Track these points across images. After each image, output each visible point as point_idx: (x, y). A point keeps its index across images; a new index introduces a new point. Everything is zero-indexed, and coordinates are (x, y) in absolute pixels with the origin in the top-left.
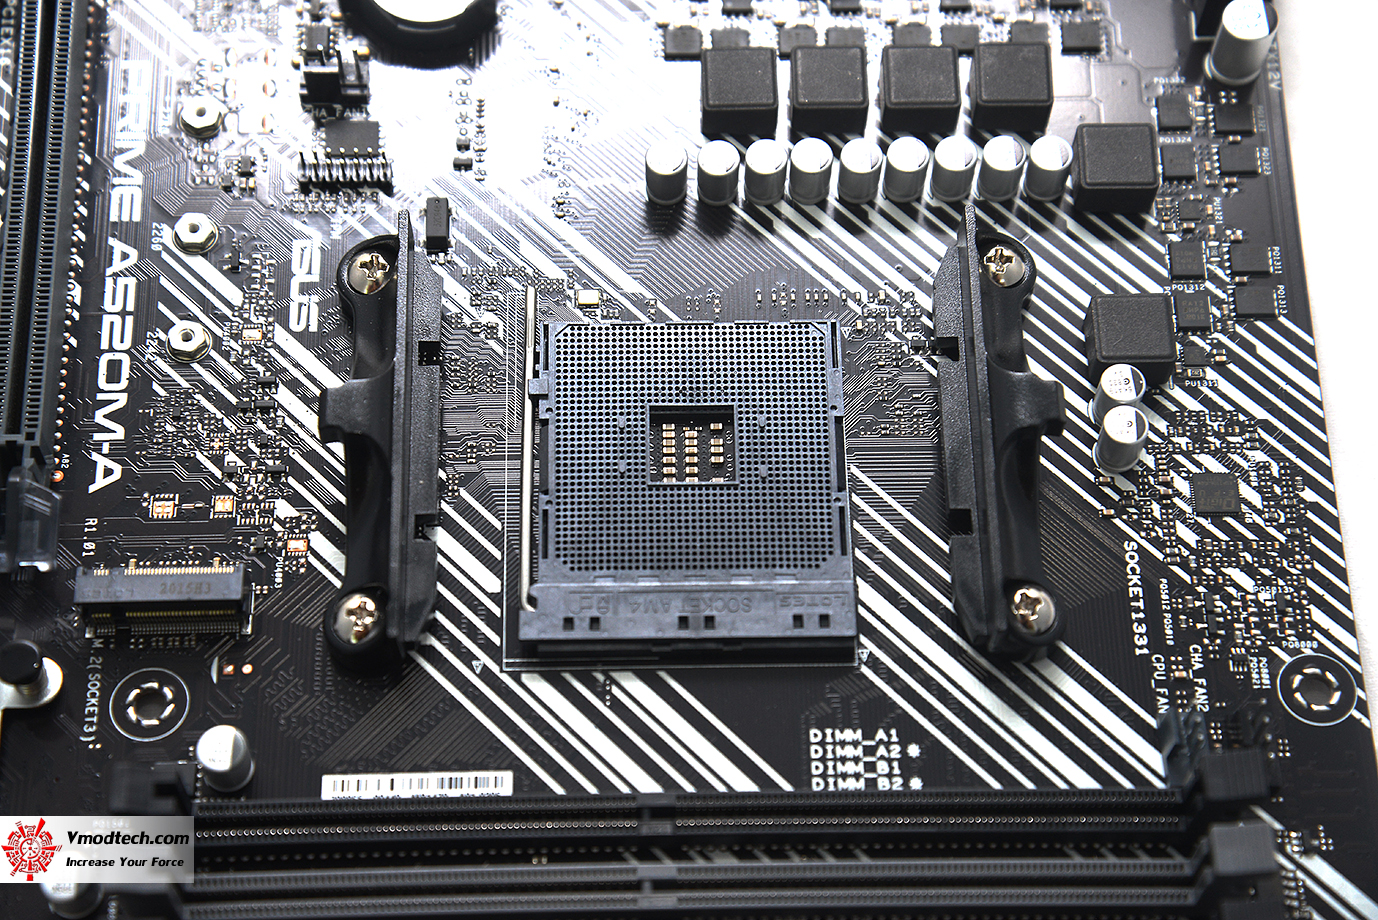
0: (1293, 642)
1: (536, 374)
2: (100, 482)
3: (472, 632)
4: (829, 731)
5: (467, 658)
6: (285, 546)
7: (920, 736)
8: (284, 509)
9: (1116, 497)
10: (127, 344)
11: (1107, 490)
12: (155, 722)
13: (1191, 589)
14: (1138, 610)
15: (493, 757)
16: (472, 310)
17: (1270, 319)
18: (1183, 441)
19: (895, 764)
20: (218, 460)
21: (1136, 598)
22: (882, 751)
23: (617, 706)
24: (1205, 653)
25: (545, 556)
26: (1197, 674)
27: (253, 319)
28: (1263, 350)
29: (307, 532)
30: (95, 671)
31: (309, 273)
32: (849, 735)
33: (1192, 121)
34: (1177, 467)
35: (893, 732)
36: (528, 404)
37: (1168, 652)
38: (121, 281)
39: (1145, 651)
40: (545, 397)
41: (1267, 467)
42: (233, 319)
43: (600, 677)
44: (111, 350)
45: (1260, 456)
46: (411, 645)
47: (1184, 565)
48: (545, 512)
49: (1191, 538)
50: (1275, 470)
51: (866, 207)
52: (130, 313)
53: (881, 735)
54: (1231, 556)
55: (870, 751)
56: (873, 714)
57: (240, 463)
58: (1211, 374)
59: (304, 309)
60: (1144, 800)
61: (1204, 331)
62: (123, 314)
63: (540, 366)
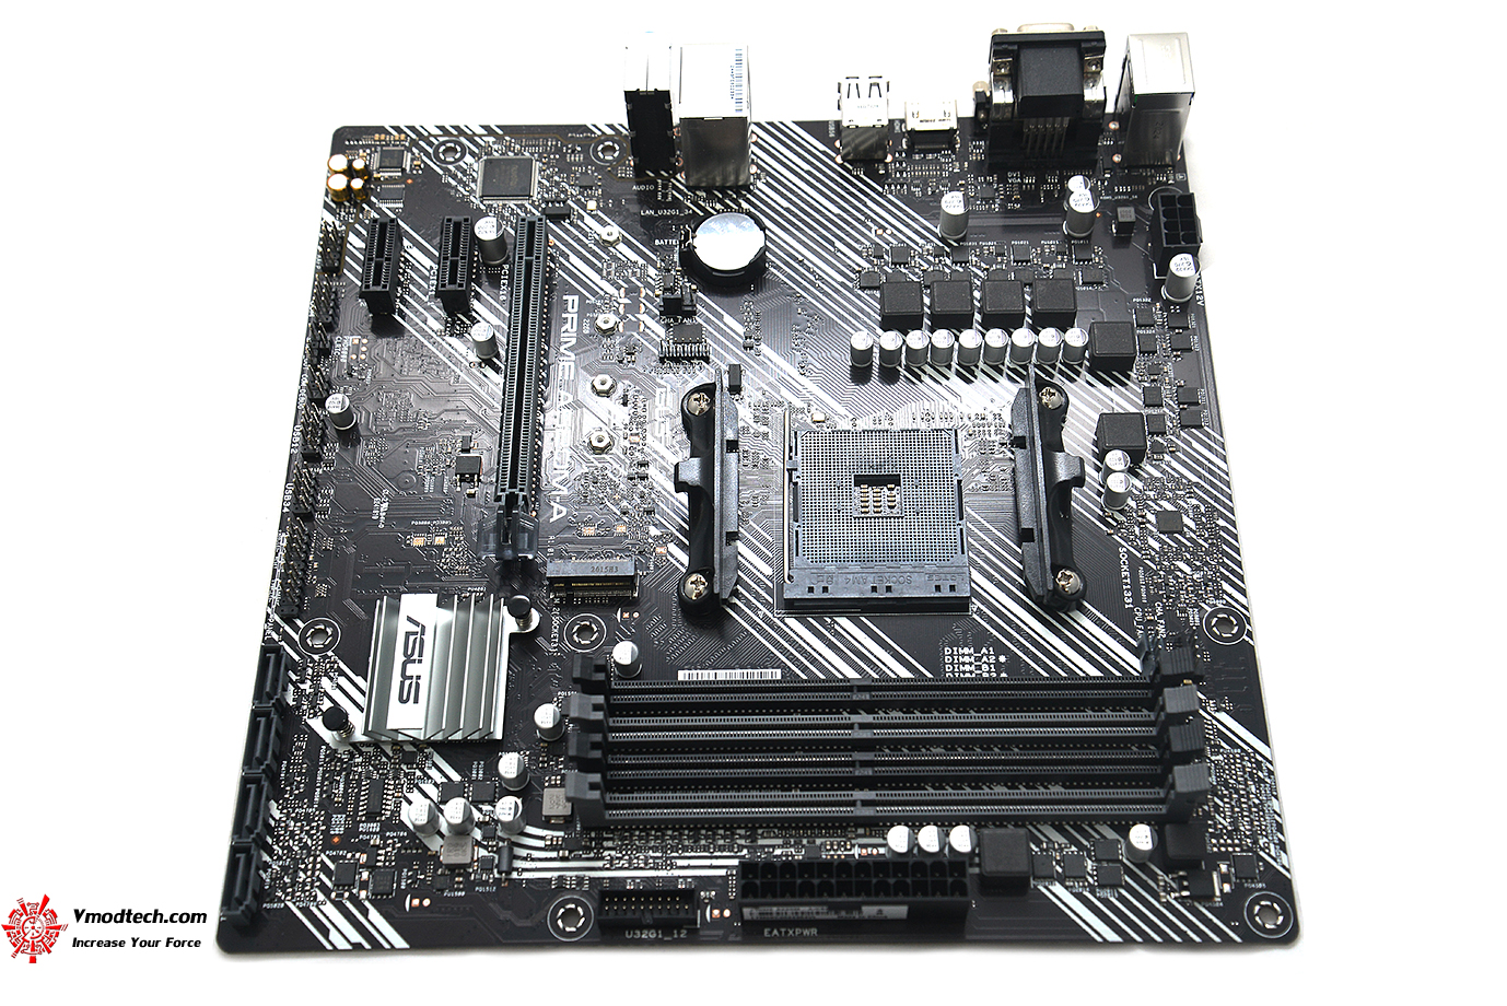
0: (1212, 601)
1: (790, 458)
2: (556, 517)
3: (758, 596)
4: (955, 649)
5: (755, 610)
6: (655, 551)
7: (1006, 651)
8: (654, 531)
9: (1115, 524)
11: (1109, 520)
12: (588, 642)
13: (1156, 573)
14: (1127, 584)
15: (769, 661)
16: (754, 425)
17: (1199, 427)
18: (1151, 494)
19: (992, 666)
20: (617, 505)
21: (1126, 578)
22: (985, 659)
23: (837, 634)
24: (1164, 607)
25: (797, 555)
26: (1159, 618)
27: (635, 430)
28: (1195, 445)
29: (666, 543)
30: (556, 615)
31: (665, 406)
32: (966, 650)
33: (1156, 322)
34: (1148, 507)
35: (991, 649)
36: (786, 473)
37: (1143, 606)
38: (564, 411)
39: (1131, 606)
40: (796, 470)
41: (1198, 507)
42: (624, 430)
43: (829, 620)
45: (1194, 502)
46: (726, 601)
47: (1152, 560)
48: (797, 532)
49: (1156, 545)
50: (1203, 509)
51: (973, 368)
52: (570, 428)
53: (984, 650)
54: (1178, 555)
55: (980, 659)
56: (980, 639)
57: (630, 507)
58: (1167, 458)
59: (662, 425)
60: (1128, 682)
61: (1163, 434)
63: (793, 454)
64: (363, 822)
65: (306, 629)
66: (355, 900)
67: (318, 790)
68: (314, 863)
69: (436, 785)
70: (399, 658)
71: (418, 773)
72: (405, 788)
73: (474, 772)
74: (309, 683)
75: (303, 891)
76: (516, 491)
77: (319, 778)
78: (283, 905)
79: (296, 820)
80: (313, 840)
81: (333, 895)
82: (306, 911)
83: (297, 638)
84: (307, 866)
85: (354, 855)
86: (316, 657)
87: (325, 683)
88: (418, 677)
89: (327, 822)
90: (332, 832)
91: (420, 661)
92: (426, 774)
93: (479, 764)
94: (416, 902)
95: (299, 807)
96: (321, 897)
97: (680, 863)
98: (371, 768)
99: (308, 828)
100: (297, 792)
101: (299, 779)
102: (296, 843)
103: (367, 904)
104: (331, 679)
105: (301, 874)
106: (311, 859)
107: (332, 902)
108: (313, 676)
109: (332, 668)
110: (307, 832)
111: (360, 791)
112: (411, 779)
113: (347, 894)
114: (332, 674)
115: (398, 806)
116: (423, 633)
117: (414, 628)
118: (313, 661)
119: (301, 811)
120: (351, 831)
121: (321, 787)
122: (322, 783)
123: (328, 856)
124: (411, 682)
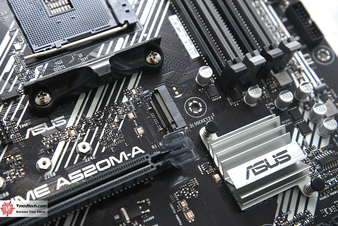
2: (141, 151)
6: (136, 94)
8: (125, 100)
10: (93, 166)
12: (199, 104)
20: (119, 123)
25: (109, 26)
27: (67, 135)
29: (129, 91)
30: (194, 125)
31: (44, 126)
38: (71, 178)
42: (70, 140)
44: (97, 169)
48: (96, 30)
52: (82, 170)
57: (117, 117)
59: (57, 122)
62: (82, 172)
63: (51, 47)
69: (305, 137)
70: (270, 171)
87: (290, 218)
88: (274, 156)
91: (266, 160)
97: (276, 24)
98: (316, 171)
104: (287, 216)
109: (281, 219)
111: (328, 170)
114: (284, 217)
115: (324, 150)
116: (251, 167)
117: (251, 172)
124: (278, 159)
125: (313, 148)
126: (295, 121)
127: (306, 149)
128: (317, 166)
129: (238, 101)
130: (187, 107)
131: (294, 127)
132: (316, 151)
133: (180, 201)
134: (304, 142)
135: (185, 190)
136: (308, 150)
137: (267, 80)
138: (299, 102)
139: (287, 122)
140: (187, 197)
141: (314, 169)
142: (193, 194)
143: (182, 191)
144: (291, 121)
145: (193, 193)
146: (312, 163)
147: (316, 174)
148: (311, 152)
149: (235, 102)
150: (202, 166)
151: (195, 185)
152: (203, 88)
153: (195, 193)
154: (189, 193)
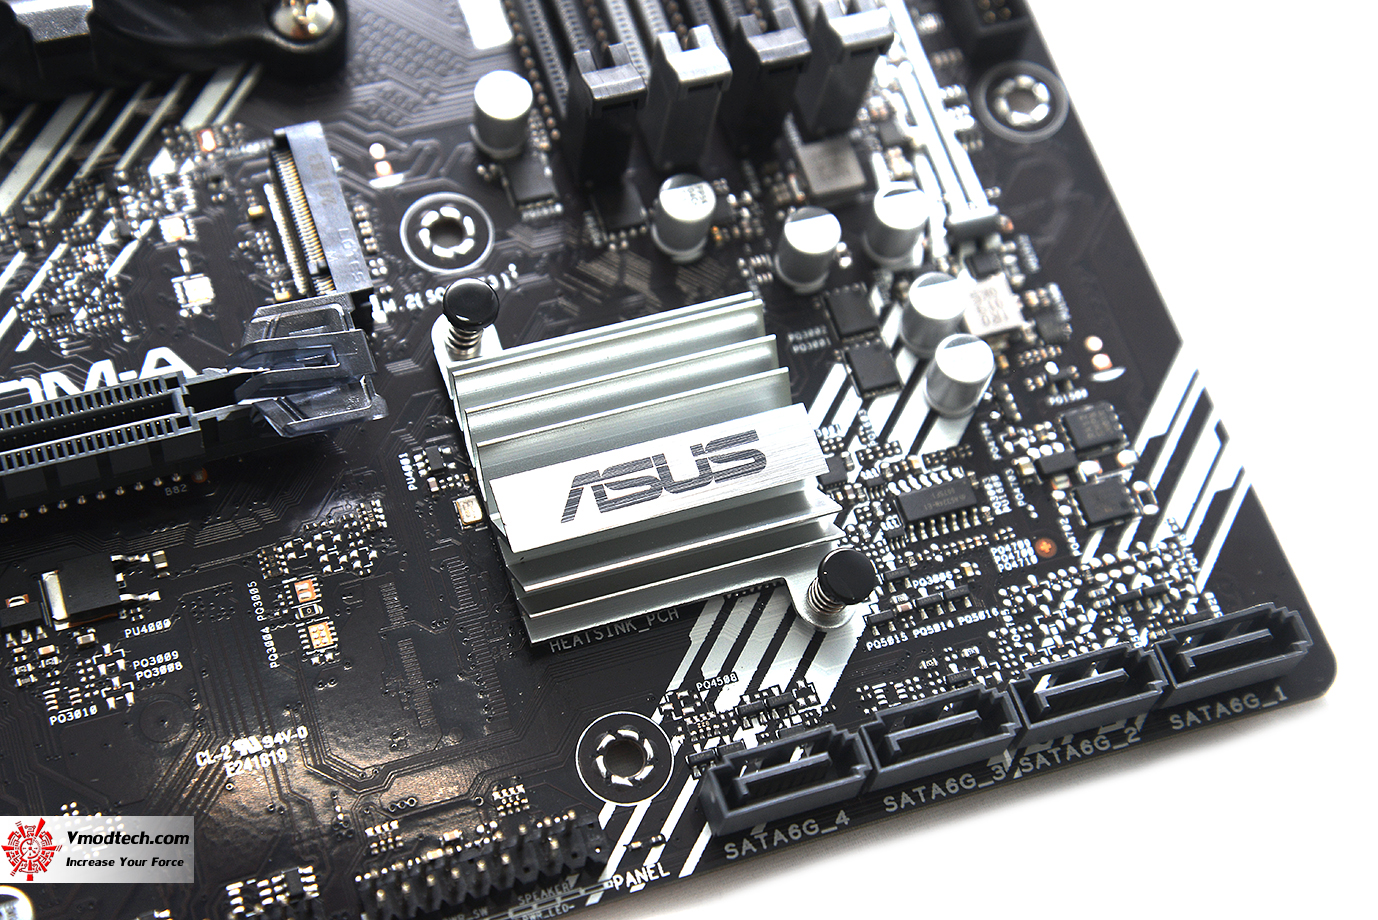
6: (212, 151)
8: (162, 165)
12: (467, 222)
20: (114, 251)
29: (187, 135)
30: (424, 299)
57: (111, 226)
64: (992, 510)
65: (618, 793)
66: (1142, 470)
67: (961, 620)
68: (1105, 569)
69: (866, 405)
70: (667, 504)
71: (856, 445)
72: (895, 459)
73: (815, 345)
74: (740, 734)
75: (1166, 566)
76: (179, 393)
77: (937, 628)
78: (1209, 596)
79: (1038, 638)
80: (1064, 590)
81: (1151, 509)
82: (1200, 548)
83: (642, 807)
84: (1116, 581)
85: (1062, 503)
86: (675, 744)
87: (728, 700)
88: (696, 450)
89: (1018, 576)
90: (1034, 560)
91: (660, 459)
92: (853, 430)
93: (796, 342)
94: (1101, 361)
95: (1011, 643)
96: (1163, 531)
98: (879, 536)
99: (1044, 608)
100: (982, 660)
101: (954, 667)
102: (1081, 618)
103: (1141, 444)
104: (715, 692)
105: (1136, 585)
106: (1101, 577)
107: (1162, 505)
108: (724, 732)
109: (689, 701)
110: (1053, 606)
111: (931, 539)
112: (874, 453)
113: (1139, 486)
114: (704, 695)
115: (931, 461)
116: (592, 476)
117: (588, 494)
118: (686, 747)
119: (1016, 638)
120: (1018, 522)
121: (953, 617)
122: (944, 619)
123: (1082, 549)
124: (709, 461)
125: (892, 448)
126: (842, 336)
127: (863, 451)
128: (889, 518)
129: (627, 230)
130: (415, 226)
131: (833, 360)
132: (898, 464)
133: (295, 579)
134: (861, 423)
135: (328, 541)
136: (865, 455)
137: (768, 167)
138: (876, 266)
139: (811, 340)
140: (328, 568)
141: (873, 530)
142: (355, 559)
143: (311, 540)
144: (829, 335)
145: (354, 553)
146: (870, 506)
147: (877, 549)
148: (877, 465)
149: (617, 233)
150: (418, 457)
151: (368, 526)
152: (496, 162)
153: (363, 557)
154: (337, 553)
